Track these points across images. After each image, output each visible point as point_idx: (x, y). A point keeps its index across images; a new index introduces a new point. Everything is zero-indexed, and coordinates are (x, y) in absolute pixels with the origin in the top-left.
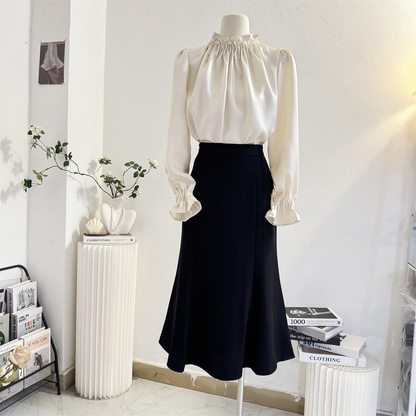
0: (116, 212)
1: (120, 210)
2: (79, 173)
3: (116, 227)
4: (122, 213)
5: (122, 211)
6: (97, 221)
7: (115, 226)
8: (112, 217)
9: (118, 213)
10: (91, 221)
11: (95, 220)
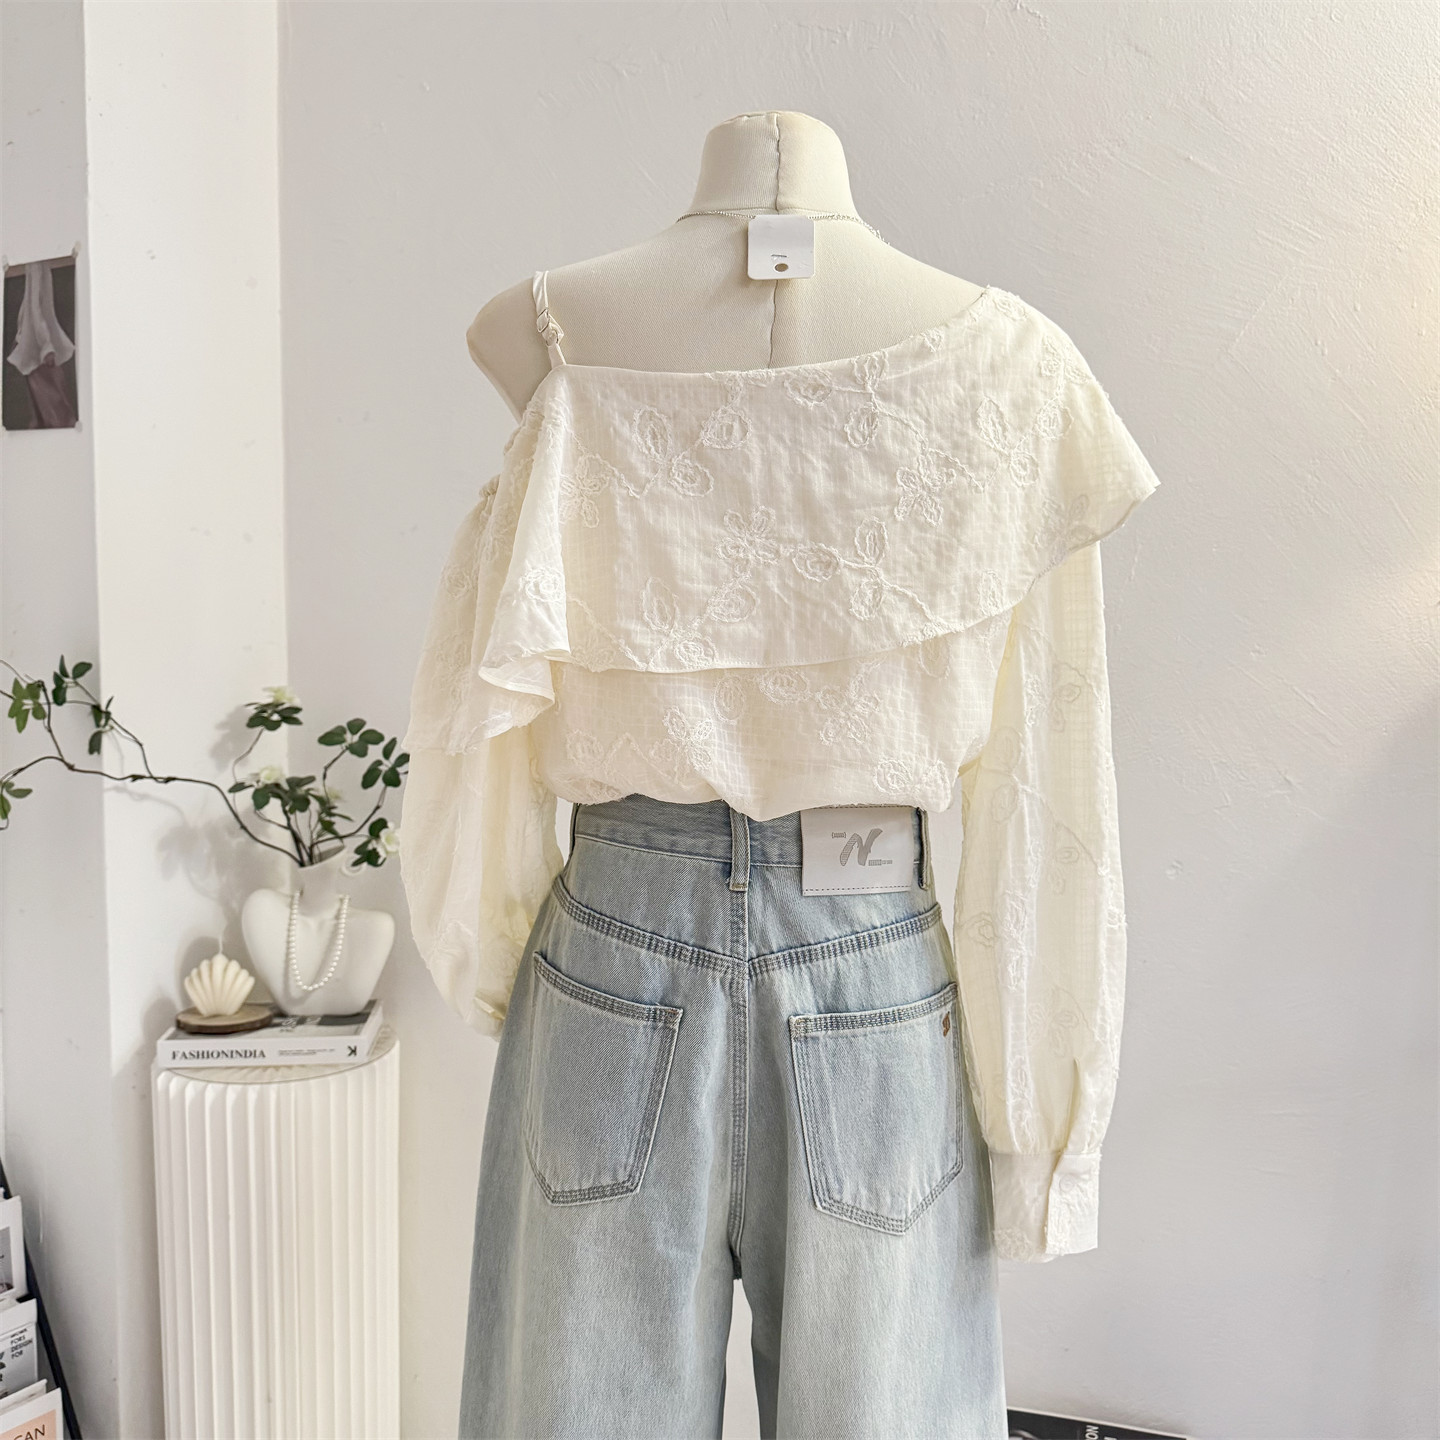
0: (312, 922)
1: (328, 915)
2: (152, 777)
3: (305, 987)
4: (336, 927)
5: (337, 917)
6: (225, 970)
7: (300, 983)
8: (288, 948)
9: (321, 925)
10: (204, 965)
11: (220, 961)
